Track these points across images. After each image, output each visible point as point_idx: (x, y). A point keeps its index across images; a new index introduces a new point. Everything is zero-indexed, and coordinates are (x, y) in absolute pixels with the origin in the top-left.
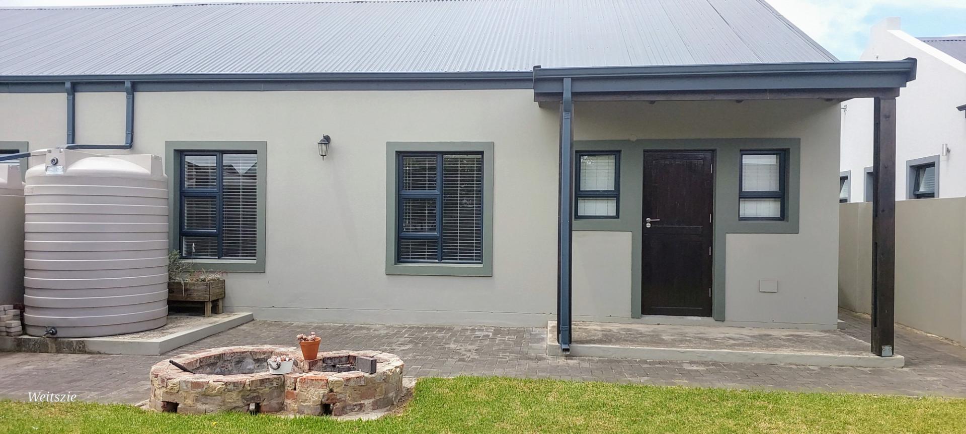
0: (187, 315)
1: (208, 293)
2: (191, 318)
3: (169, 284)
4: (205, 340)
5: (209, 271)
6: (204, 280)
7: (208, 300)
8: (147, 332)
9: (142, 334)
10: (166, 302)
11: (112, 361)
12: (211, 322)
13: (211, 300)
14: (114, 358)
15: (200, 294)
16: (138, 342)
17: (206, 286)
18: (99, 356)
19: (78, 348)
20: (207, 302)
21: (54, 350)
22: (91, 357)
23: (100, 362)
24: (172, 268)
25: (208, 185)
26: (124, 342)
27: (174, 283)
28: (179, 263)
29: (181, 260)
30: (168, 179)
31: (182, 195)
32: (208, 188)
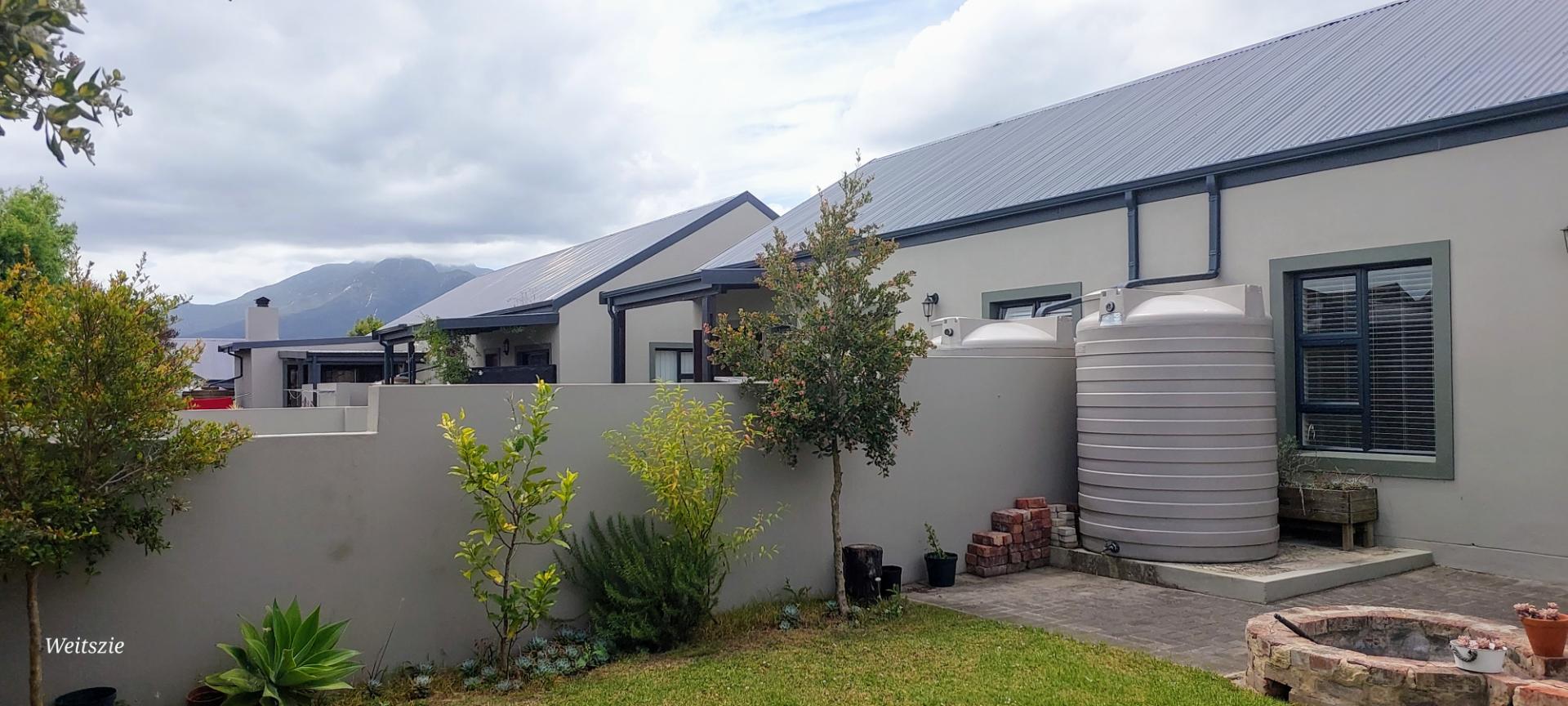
0: (1312, 544)
1: (1347, 510)
2: (1319, 550)
3: (1280, 492)
4: (1343, 590)
5: (1347, 472)
6: (1338, 487)
7: (1347, 522)
8: (1247, 564)
9: (1238, 566)
10: (1275, 519)
11: (1193, 602)
12: (1353, 559)
13: (1352, 522)
14: (1197, 598)
15: (1333, 510)
16: (1232, 579)
17: (1343, 497)
18: (1176, 592)
19: (1147, 575)
20: (1345, 524)
21: (1117, 575)
22: (1166, 592)
23: (1177, 600)
24: (1285, 465)
25: (1342, 326)
26: (1211, 575)
27: (1288, 488)
28: (1296, 457)
29: (1300, 451)
30: (1273, 321)
31: (1299, 345)
32: (1342, 331)
